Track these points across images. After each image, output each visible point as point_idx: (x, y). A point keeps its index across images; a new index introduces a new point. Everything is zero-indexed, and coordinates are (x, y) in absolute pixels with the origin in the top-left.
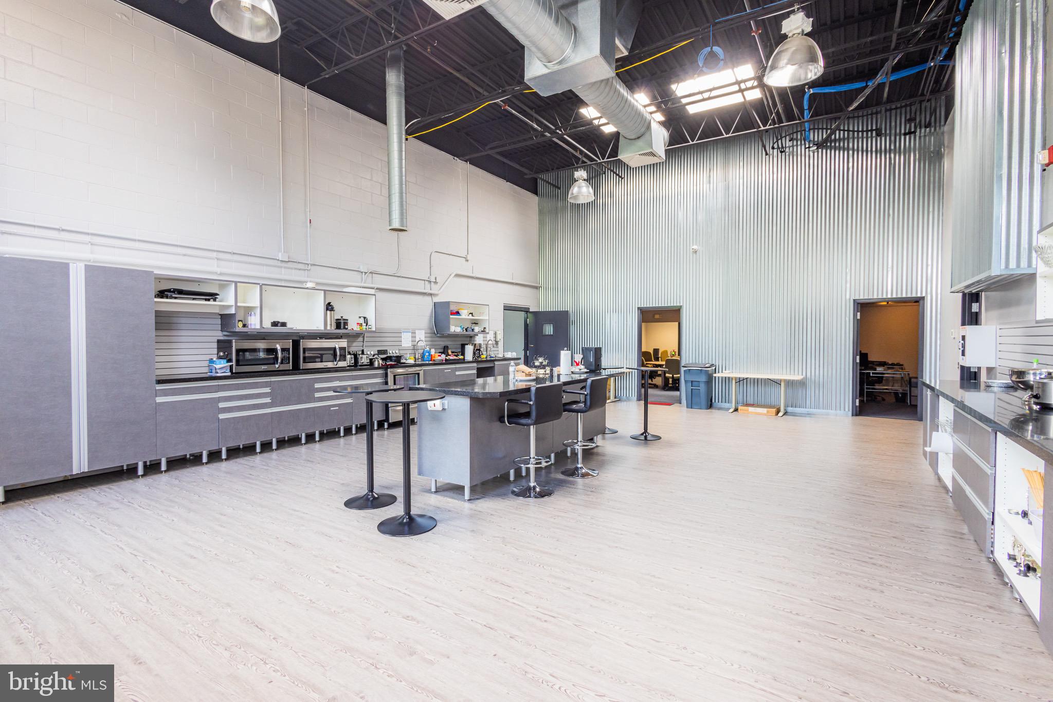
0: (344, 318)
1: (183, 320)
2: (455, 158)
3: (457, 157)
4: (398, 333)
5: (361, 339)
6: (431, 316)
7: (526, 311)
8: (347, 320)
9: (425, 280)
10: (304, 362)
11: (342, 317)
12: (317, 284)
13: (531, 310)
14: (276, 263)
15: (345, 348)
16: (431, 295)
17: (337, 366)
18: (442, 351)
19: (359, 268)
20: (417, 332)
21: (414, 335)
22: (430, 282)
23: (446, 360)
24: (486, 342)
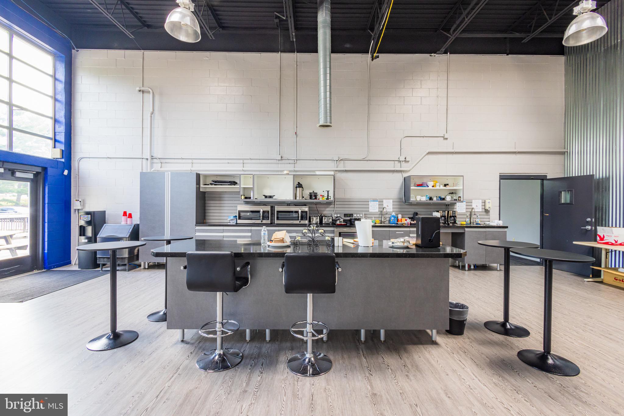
0: (315, 192)
1: (226, 196)
2: (432, 54)
3: (435, 53)
4: (365, 202)
5: (332, 206)
6: (401, 189)
7: (543, 178)
8: (317, 193)
9: (394, 161)
10: (278, 218)
11: (313, 191)
12: (290, 171)
13: (548, 178)
14: (275, 161)
15: (306, 212)
16: (401, 171)
17: (300, 223)
18: (411, 216)
19: (333, 158)
20: (384, 201)
21: (381, 203)
22: (400, 161)
23: (411, 224)
24: (470, 210)
